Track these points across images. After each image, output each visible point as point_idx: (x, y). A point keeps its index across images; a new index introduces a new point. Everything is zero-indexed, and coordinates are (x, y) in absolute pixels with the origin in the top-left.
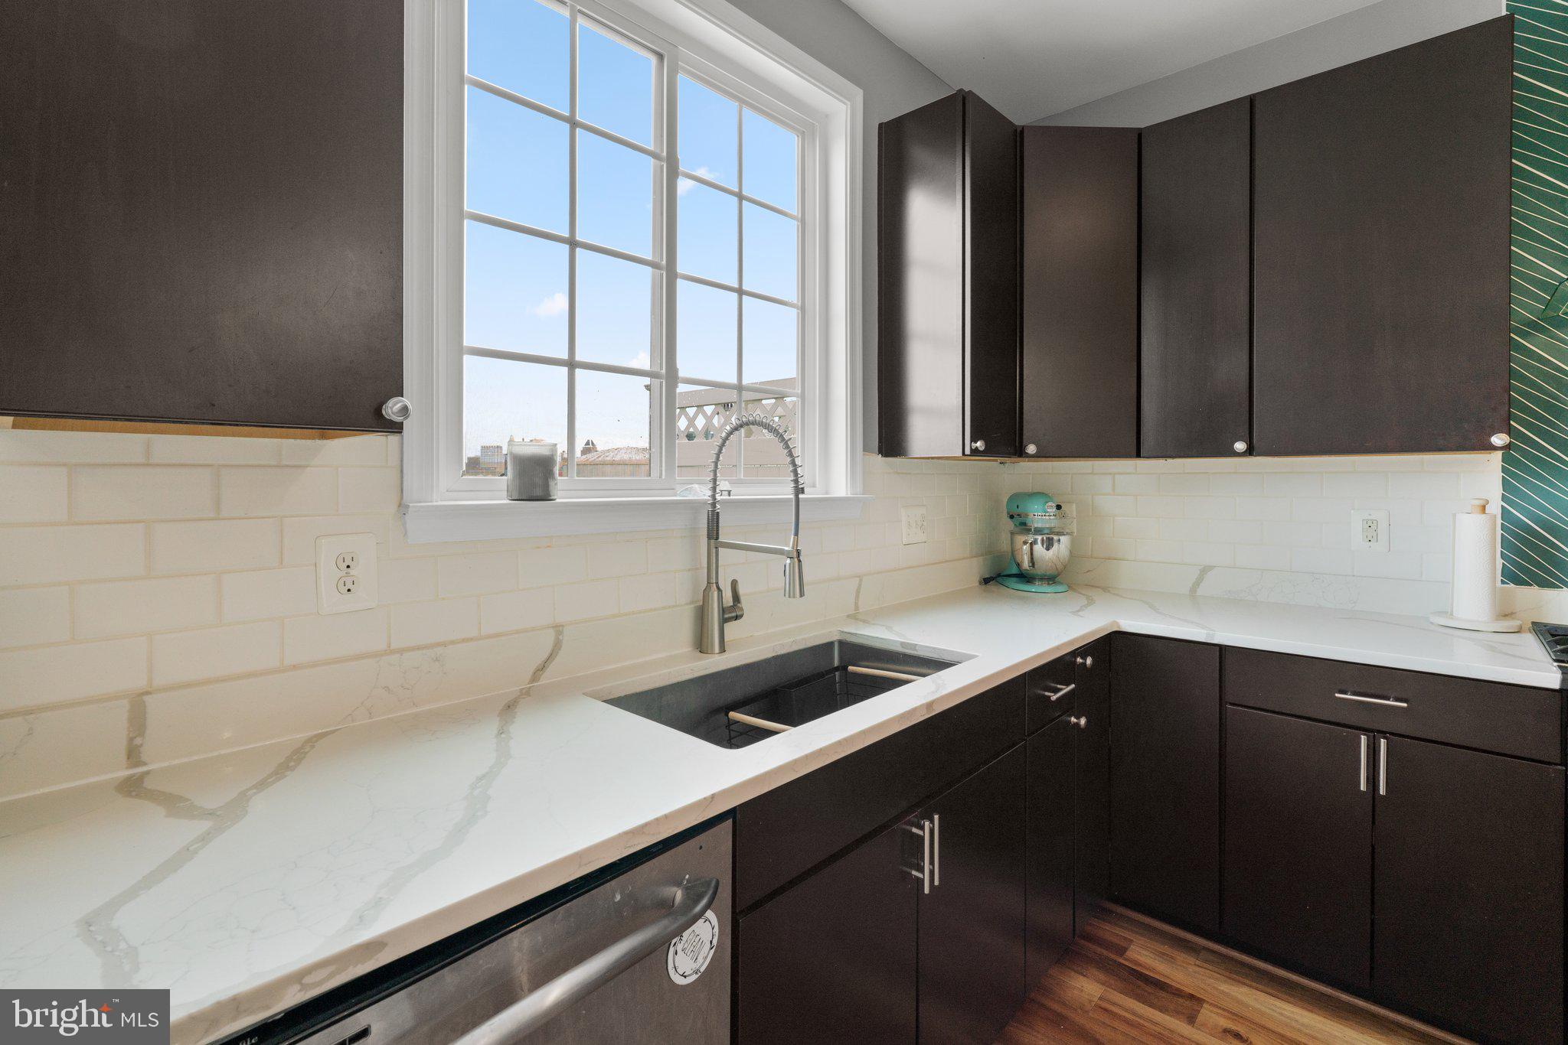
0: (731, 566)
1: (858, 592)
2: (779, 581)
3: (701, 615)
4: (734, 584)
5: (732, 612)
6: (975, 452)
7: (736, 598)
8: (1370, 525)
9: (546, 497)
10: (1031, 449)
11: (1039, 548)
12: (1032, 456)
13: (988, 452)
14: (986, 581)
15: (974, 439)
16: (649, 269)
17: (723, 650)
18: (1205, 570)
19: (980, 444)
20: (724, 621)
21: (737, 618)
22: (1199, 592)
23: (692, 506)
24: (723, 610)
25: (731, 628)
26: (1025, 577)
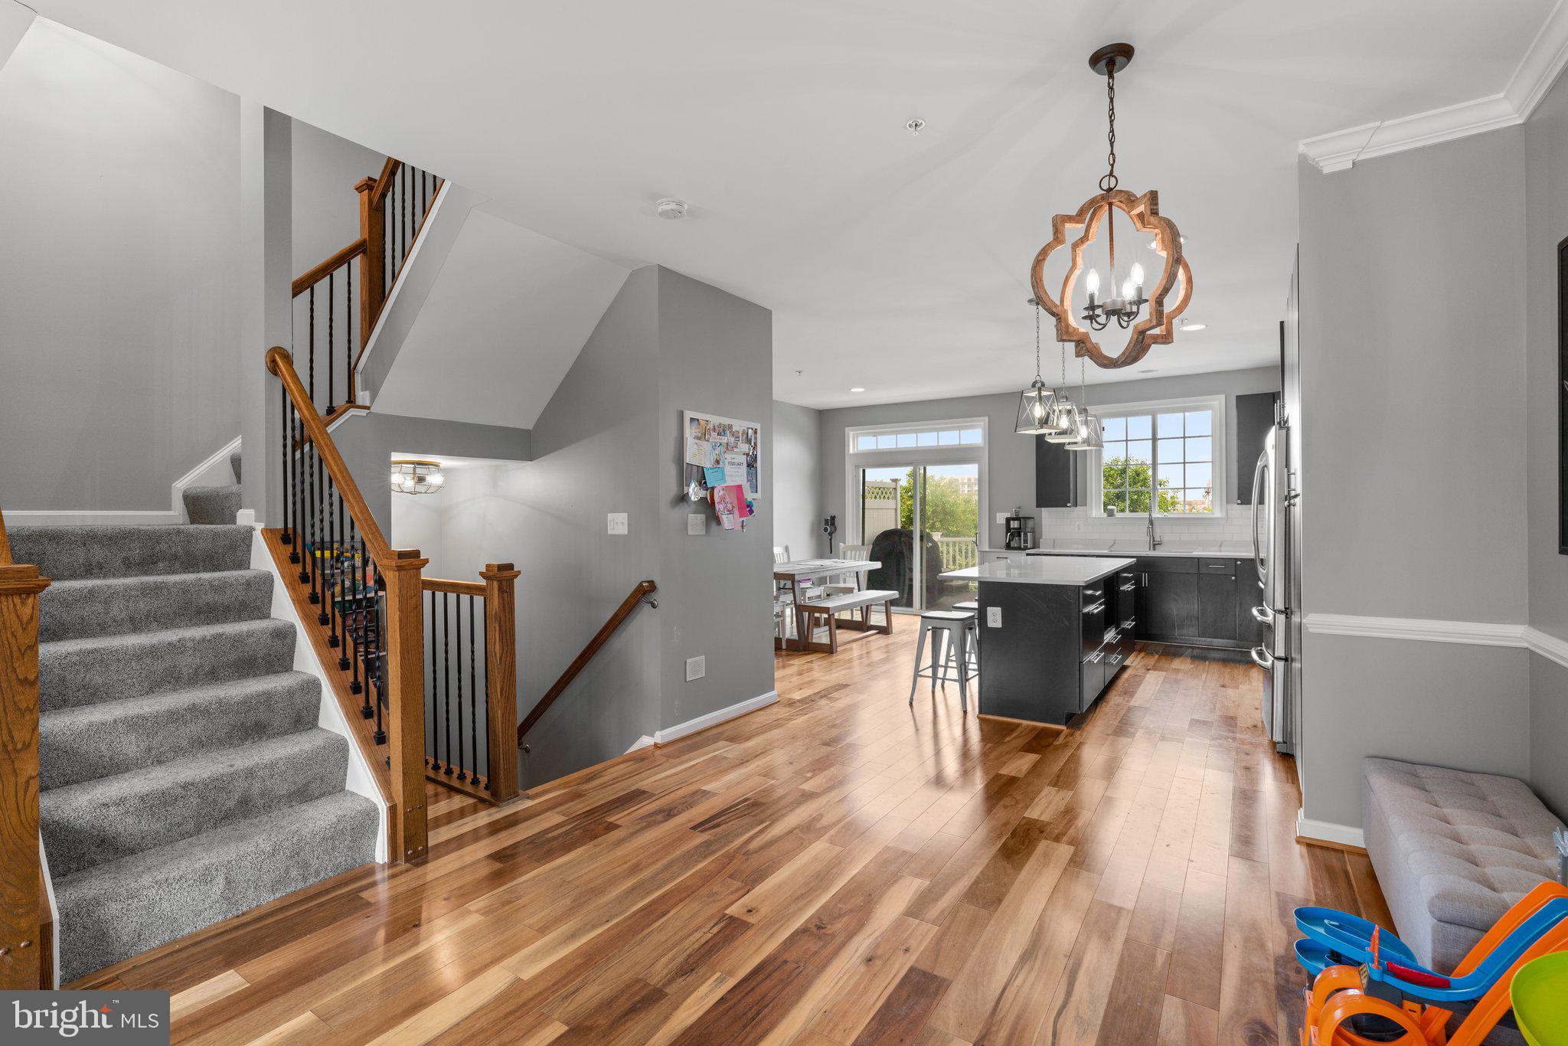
7: (1161, 540)
21: (1160, 544)
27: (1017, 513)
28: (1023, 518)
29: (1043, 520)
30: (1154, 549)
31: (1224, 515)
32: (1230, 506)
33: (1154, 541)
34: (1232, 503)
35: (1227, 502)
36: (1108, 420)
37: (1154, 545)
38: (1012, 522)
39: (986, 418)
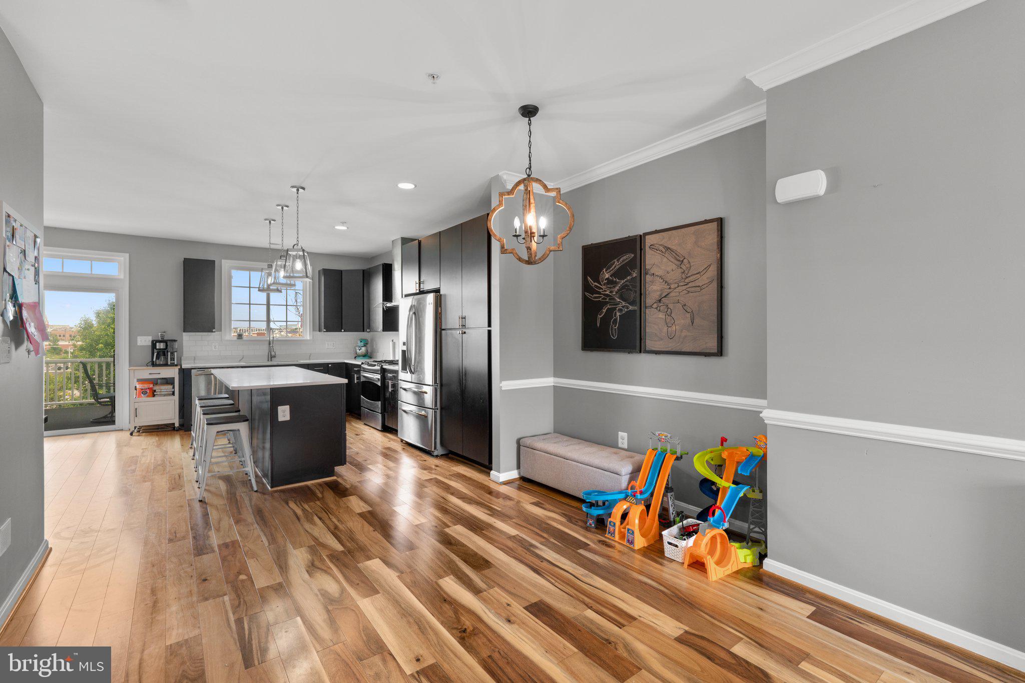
1: (310, 356)
7: (275, 354)
9: (242, 339)
10: (343, 330)
12: (345, 332)
14: (355, 357)
16: (265, 305)
21: (275, 357)
25: (273, 358)
26: (359, 356)
27: (162, 336)
28: (170, 340)
29: (184, 342)
30: (271, 361)
31: (312, 338)
32: (314, 332)
33: (271, 355)
34: (316, 331)
35: (313, 330)
36: (236, 271)
37: (271, 358)
38: (157, 344)
39: (127, 255)
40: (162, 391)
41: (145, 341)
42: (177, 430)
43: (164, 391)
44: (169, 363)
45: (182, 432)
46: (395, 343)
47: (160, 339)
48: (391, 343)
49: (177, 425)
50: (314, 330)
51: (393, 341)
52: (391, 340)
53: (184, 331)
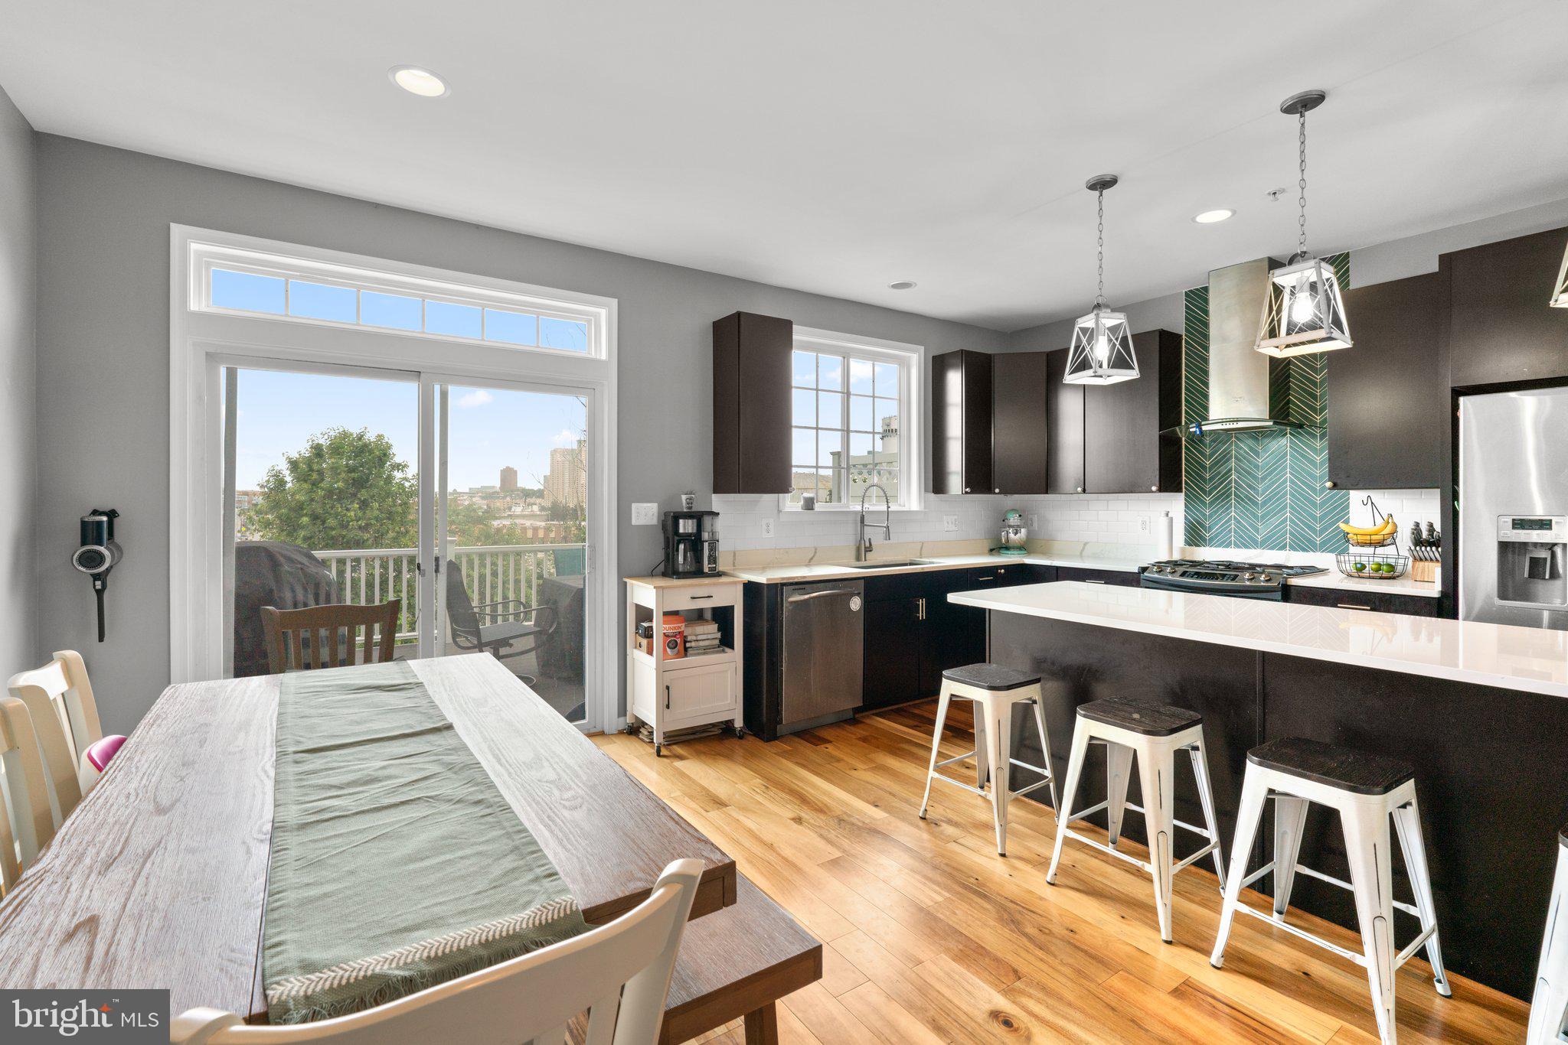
0: (869, 532)
1: (922, 548)
2: (882, 536)
3: (858, 549)
4: (870, 539)
5: (869, 549)
6: (966, 493)
7: (870, 544)
8: (1144, 523)
9: (812, 509)
10: (997, 491)
11: (1012, 535)
12: (998, 493)
13: (972, 492)
14: (991, 550)
15: (966, 488)
16: (840, 433)
17: (865, 560)
18: (1086, 544)
19: (968, 489)
20: (866, 551)
21: (871, 551)
22: (1084, 553)
23: (856, 513)
24: (865, 548)
25: (868, 554)
26: (1007, 548)
27: (682, 502)
28: (700, 513)
31: (923, 506)
32: (927, 495)
34: (928, 491)
38: (681, 522)
39: (614, 302)
40: (700, 638)
41: (645, 514)
42: (741, 738)
43: (704, 637)
44: (706, 570)
45: (751, 741)
46: (1172, 518)
47: (685, 510)
48: (1164, 521)
49: (739, 724)
50: (926, 491)
51: (1167, 515)
52: (1163, 514)
53: (716, 491)
